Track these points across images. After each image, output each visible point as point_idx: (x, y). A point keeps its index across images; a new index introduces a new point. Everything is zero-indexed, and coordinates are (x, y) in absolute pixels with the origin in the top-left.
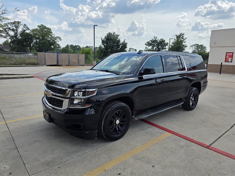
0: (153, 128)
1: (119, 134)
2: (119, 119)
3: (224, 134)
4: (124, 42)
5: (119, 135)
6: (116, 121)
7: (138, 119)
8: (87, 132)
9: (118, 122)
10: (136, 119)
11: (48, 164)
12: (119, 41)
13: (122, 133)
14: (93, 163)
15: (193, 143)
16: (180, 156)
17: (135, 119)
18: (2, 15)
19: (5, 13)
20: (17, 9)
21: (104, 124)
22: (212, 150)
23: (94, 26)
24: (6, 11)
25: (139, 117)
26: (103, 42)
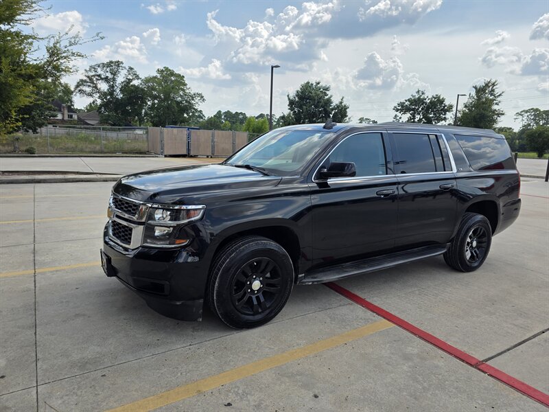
0: (352, 307)
1: (260, 313)
2: (261, 279)
3: (534, 336)
4: (341, 103)
5: (258, 317)
6: (251, 284)
7: (313, 282)
8: (178, 303)
9: (256, 285)
10: (309, 281)
11: (83, 365)
12: (329, 101)
13: (267, 311)
14: (179, 374)
15: (440, 352)
16: (393, 379)
17: (305, 281)
18: (69, 48)
19: (75, 44)
20: (101, 35)
21: (219, 287)
22: (485, 372)
23: (272, 68)
24: (77, 39)
25: (315, 278)
26: (292, 103)
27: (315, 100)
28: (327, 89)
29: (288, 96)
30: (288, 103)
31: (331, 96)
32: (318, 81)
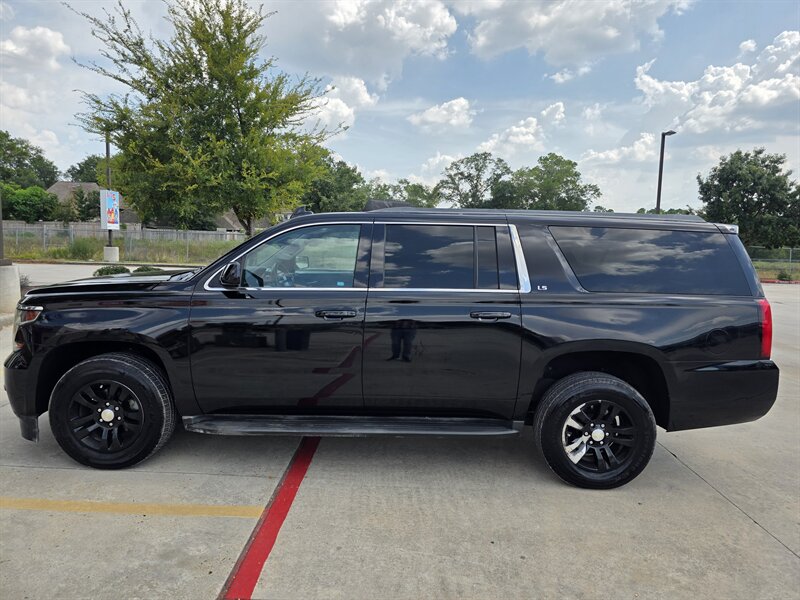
1: (109, 452)
2: (117, 409)
7: (204, 431)
10: (199, 427)
12: (783, 182)
17: (194, 426)
23: (664, 135)
26: (706, 190)
27: (747, 181)
28: (779, 160)
29: (698, 178)
30: (697, 187)
31: (790, 173)
32: (758, 149)
